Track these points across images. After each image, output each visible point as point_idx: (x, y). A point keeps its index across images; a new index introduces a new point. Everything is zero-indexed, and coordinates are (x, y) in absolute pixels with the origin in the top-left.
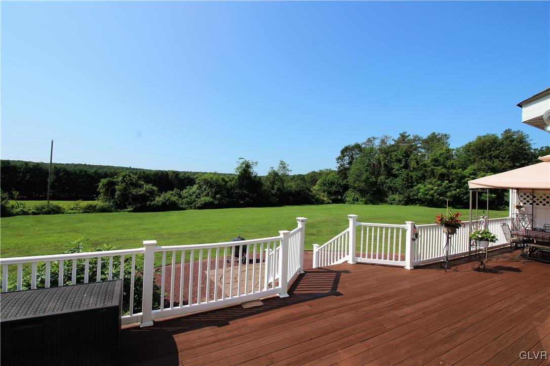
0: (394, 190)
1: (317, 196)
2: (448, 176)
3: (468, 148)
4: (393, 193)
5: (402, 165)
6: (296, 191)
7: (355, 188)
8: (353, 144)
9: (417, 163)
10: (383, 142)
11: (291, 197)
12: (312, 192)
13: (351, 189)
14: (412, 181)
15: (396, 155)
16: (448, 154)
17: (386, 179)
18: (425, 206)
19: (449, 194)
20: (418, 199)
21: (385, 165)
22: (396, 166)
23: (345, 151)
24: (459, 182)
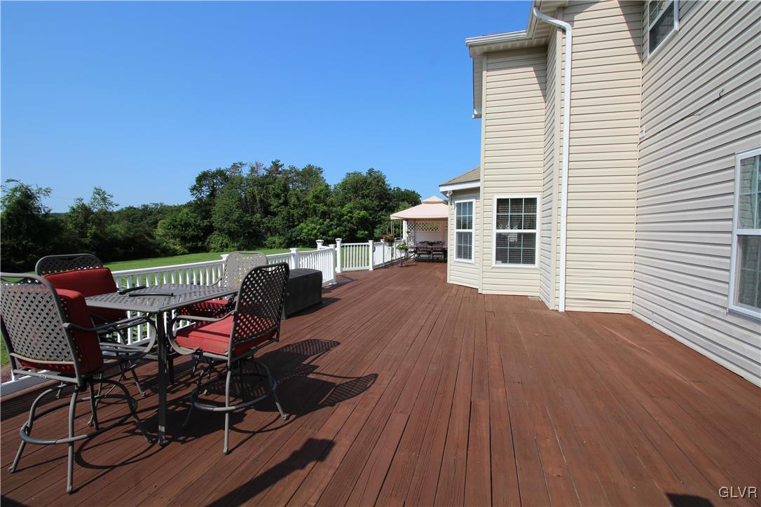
0: (273, 231)
1: (164, 244)
2: (329, 215)
3: (344, 185)
4: (272, 235)
5: (281, 201)
6: (127, 239)
7: (221, 230)
8: (214, 169)
9: (298, 199)
10: (253, 169)
11: (118, 249)
12: (154, 238)
13: (217, 232)
14: (293, 220)
15: (274, 189)
16: (327, 192)
17: (262, 218)
18: (307, 247)
19: (331, 233)
20: (300, 240)
21: (261, 201)
22: (274, 202)
23: (203, 178)
24: (339, 220)
